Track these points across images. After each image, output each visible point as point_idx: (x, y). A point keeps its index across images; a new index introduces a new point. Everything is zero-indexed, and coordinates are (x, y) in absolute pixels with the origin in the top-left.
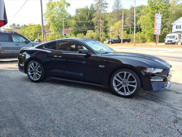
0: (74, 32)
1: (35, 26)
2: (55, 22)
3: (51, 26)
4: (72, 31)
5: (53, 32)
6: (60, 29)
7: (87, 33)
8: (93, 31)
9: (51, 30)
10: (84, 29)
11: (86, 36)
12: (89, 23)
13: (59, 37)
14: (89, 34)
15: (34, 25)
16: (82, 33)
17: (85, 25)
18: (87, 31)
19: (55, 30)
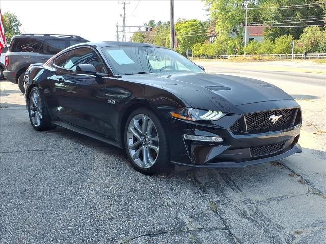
0: (271, 32)
1: (187, 24)
2: (228, 12)
3: (219, 22)
4: (267, 30)
5: (222, 34)
6: (238, 28)
7: (302, 34)
8: (318, 28)
9: (217, 29)
10: (297, 24)
11: (299, 41)
12: (312, 9)
13: (235, 46)
14: (308, 35)
15: (186, 22)
16: (288, 35)
17: (299, 15)
18: (305, 27)
19: (226, 30)
